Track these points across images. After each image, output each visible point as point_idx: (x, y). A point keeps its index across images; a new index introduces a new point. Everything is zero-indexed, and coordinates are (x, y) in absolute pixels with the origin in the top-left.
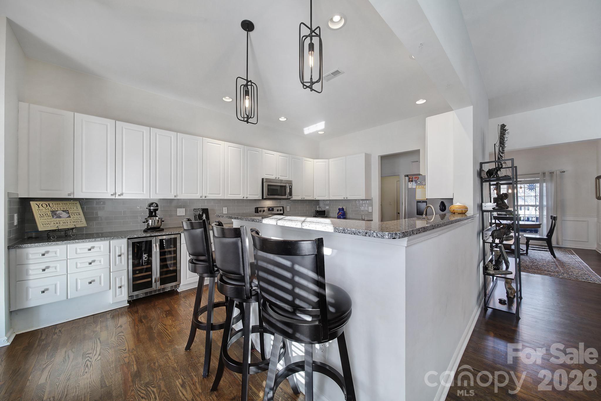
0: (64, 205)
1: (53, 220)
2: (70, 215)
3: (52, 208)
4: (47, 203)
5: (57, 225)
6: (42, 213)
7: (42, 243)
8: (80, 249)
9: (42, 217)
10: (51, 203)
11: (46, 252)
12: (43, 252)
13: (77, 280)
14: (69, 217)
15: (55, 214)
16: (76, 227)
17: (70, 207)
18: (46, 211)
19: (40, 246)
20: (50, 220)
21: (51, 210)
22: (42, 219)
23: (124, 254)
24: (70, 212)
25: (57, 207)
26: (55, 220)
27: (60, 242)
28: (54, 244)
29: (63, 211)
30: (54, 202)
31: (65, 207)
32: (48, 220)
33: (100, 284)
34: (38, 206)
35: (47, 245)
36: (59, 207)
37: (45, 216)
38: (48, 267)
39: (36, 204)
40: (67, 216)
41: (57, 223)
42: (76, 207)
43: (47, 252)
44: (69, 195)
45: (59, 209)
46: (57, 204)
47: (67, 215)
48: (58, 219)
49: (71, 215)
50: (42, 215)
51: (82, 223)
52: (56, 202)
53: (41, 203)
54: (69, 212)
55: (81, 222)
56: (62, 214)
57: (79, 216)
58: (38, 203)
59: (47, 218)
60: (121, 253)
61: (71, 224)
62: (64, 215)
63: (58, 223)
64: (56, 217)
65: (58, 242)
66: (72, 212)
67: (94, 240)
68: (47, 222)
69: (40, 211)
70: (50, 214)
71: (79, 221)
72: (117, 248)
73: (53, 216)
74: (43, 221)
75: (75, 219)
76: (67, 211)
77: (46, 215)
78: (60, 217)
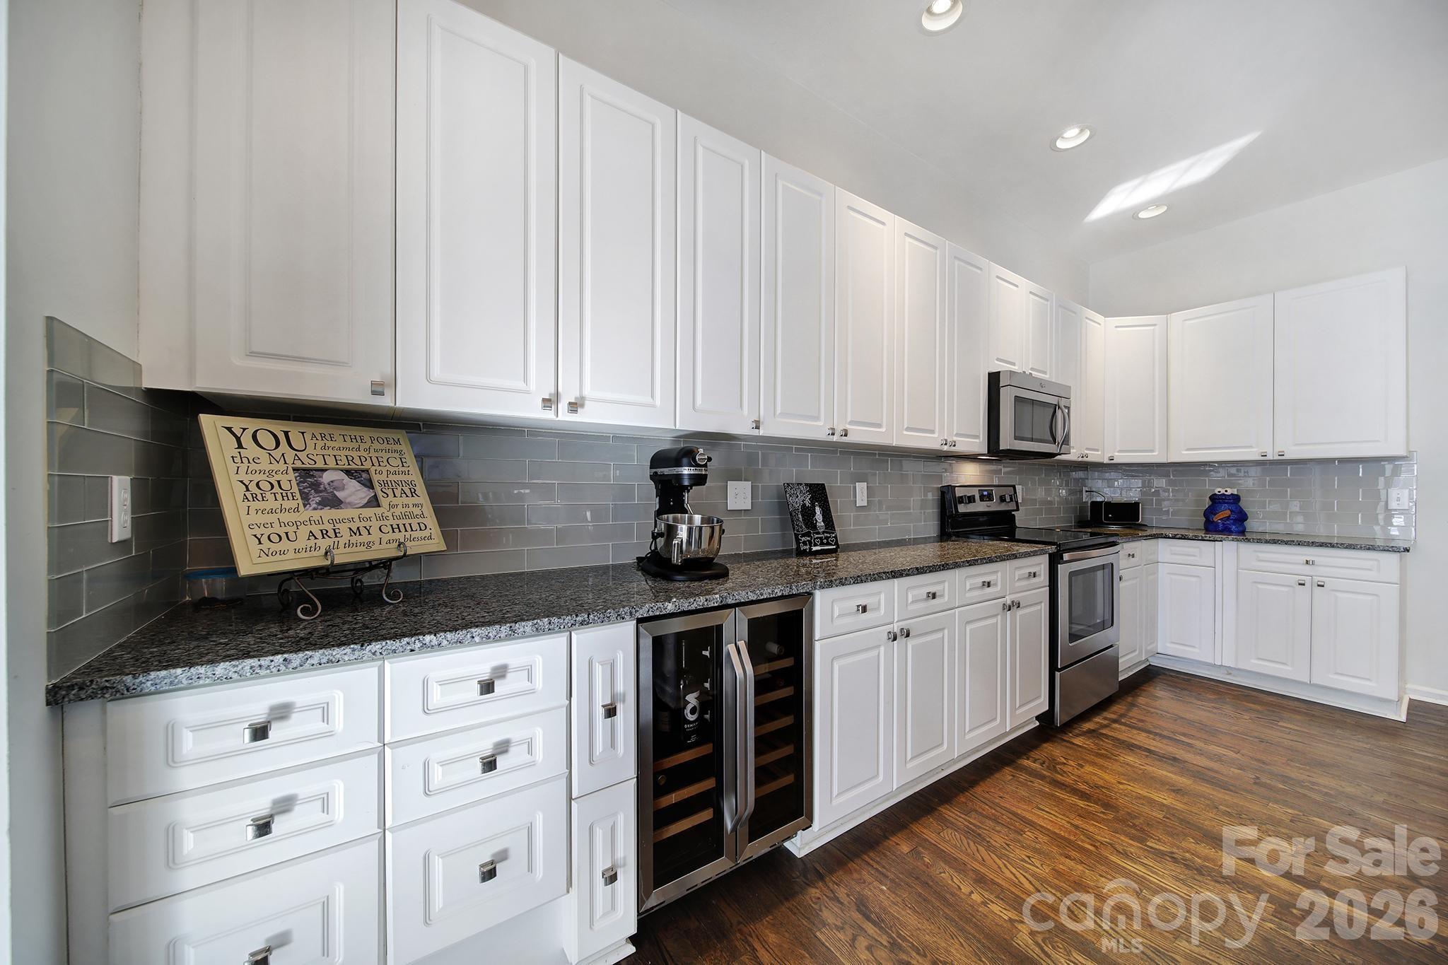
0: (348, 444)
1: (306, 514)
2: (376, 495)
3: (302, 455)
4: (278, 427)
5: (324, 544)
6: (256, 478)
7: (253, 662)
8: (442, 683)
9: (255, 497)
10: (295, 429)
11: (273, 709)
12: (258, 713)
13: (426, 859)
14: (374, 502)
15: (316, 486)
16: (405, 555)
17: (373, 454)
18: (275, 467)
19: (242, 677)
20: (293, 517)
21: (298, 464)
22: (252, 511)
23: (624, 701)
24: (375, 478)
25: (324, 452)
26: (316, 515)
27: (348, 650)
28: (315, 661)
29: (348, 472)
30: (311, 428)
31: (355, 454)
32: (286, 517)
33: (530, 868)
34: (238, 439)
35: (283, 668)
36: (330, 452)
37: (269, 496)
38: (285, 805)
39: (229, 429)
40: (365, 501)
41: (324, 534)
42: (397, 455)
43: (282, 712)
44: (375, 388)
45: (331, 463)
46: (323, 437)
47: (364, 494)
48: (328, 513)
49: (380, 494)
50: (253, 487)
51: (426, 533)
52: (318, 428)
53: (252, 424)
54: (370, 481)
55: (423, 528)
56: (343, 488)
57: (411, 501)
58: (237, 423)
59: (276, 505)
60: (613, 696)
61: (385, 538)
62: (353, 491)
63: (331, 533)
64: (319, 504)
65: (337, 652)
66: (383, 477)
67: (505, 629)
68: (277, 529)
69: (243, 468)
70: (294, 483)
71: (415, 527)
72: (598, 670)
73: (305, 498)
74: (261, 518)
75: (398, 511)
76: (364, 475)
77: (272, 487)
78: (335, 503)
